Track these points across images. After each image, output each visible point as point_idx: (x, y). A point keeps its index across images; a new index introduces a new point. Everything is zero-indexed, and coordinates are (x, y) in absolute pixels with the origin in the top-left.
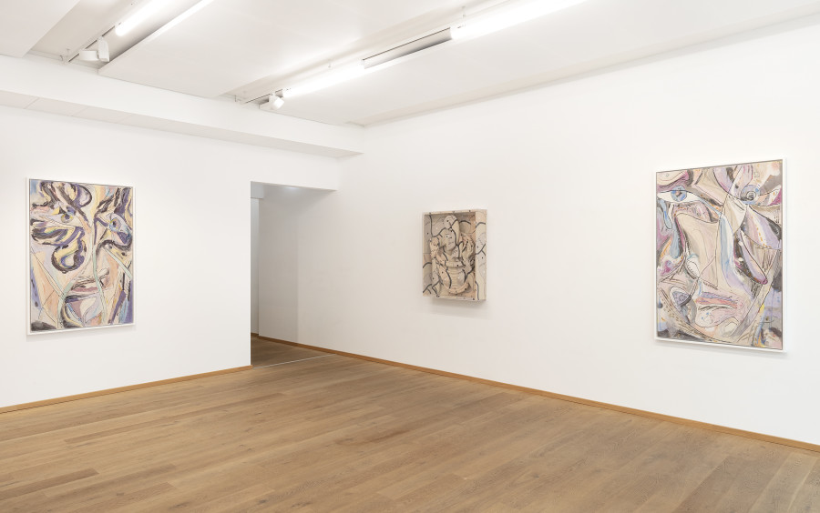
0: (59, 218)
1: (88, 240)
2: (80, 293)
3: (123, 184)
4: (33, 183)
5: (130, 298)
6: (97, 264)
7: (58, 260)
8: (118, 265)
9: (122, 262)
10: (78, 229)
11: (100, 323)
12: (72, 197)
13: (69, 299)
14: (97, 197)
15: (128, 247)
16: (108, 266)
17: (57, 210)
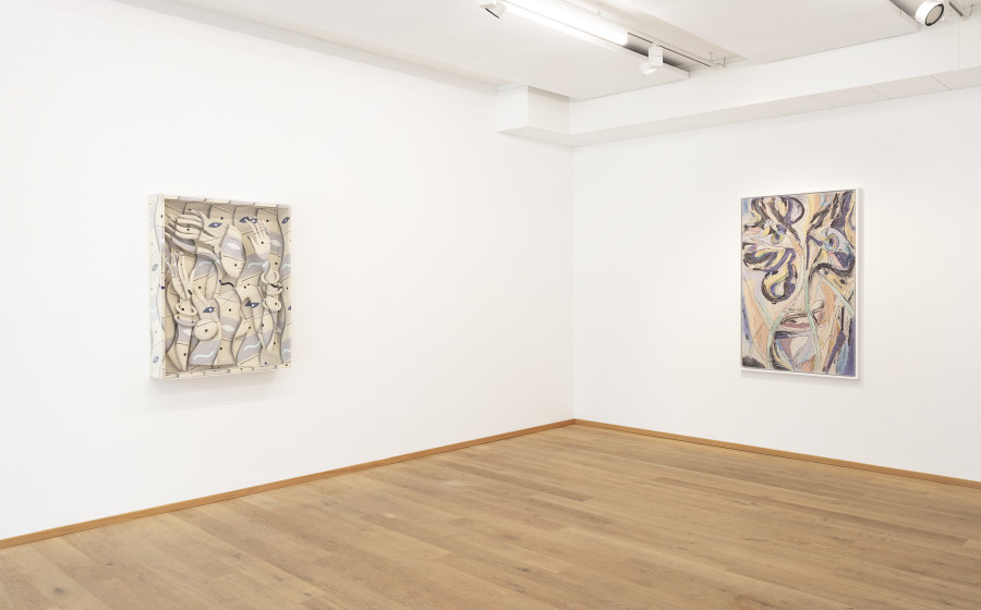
1: (799, 264)
2: (791, 330)
5: (851, 342)
7: (768, 287)
8: (835, 297)
9: (840, 293)
10: (788, 250)
11: (812, 369)
12: (783, 213)
13: (779, 335)
14: (811, 209)
15: (849, 273)
16: (823, 297)
17: (768, 230)
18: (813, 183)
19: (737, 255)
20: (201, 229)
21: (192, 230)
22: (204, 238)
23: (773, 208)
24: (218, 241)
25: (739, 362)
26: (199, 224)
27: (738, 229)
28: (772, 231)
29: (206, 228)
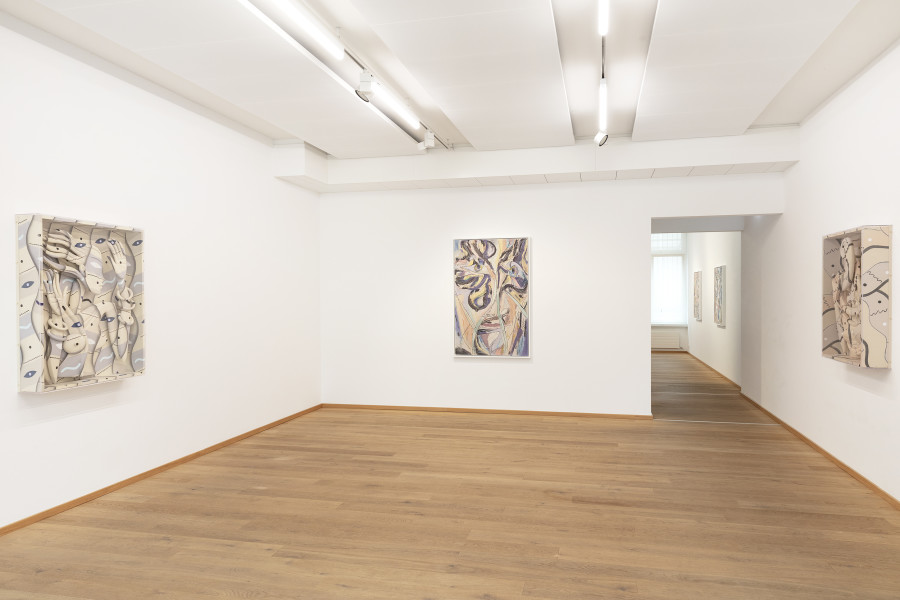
0: (473, 268)
1: (493, 285)
2: (488, 328)
3: (519, 236)
4: (456, 242)
5: (526, 335)
6: (501, 304)
7: (472, 300)
8: (516, 306)
9: (520, 303)
10: (486, 276)
11: (502, 353)
12: (482, 251)
13: (480, 332)
14: (500, 249)
15: (524, 290)
16: (508, 306)
17: (472, 262)
18: (502, 232)
19: (452, 278)
20: (68, 249)
21: (61, 250)
22: (71, 257)
23: (476, 248)
24: (83, 260)
25: (454, 351)
26: (67, 244)
27: (452, 261)
28: (475, 263)
29: (73, 248)
